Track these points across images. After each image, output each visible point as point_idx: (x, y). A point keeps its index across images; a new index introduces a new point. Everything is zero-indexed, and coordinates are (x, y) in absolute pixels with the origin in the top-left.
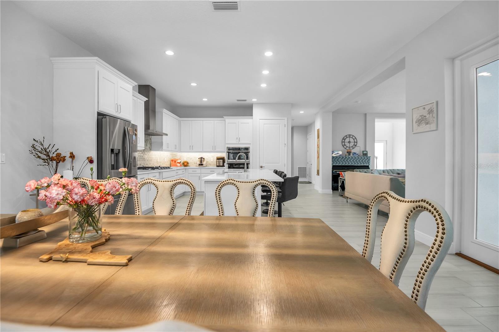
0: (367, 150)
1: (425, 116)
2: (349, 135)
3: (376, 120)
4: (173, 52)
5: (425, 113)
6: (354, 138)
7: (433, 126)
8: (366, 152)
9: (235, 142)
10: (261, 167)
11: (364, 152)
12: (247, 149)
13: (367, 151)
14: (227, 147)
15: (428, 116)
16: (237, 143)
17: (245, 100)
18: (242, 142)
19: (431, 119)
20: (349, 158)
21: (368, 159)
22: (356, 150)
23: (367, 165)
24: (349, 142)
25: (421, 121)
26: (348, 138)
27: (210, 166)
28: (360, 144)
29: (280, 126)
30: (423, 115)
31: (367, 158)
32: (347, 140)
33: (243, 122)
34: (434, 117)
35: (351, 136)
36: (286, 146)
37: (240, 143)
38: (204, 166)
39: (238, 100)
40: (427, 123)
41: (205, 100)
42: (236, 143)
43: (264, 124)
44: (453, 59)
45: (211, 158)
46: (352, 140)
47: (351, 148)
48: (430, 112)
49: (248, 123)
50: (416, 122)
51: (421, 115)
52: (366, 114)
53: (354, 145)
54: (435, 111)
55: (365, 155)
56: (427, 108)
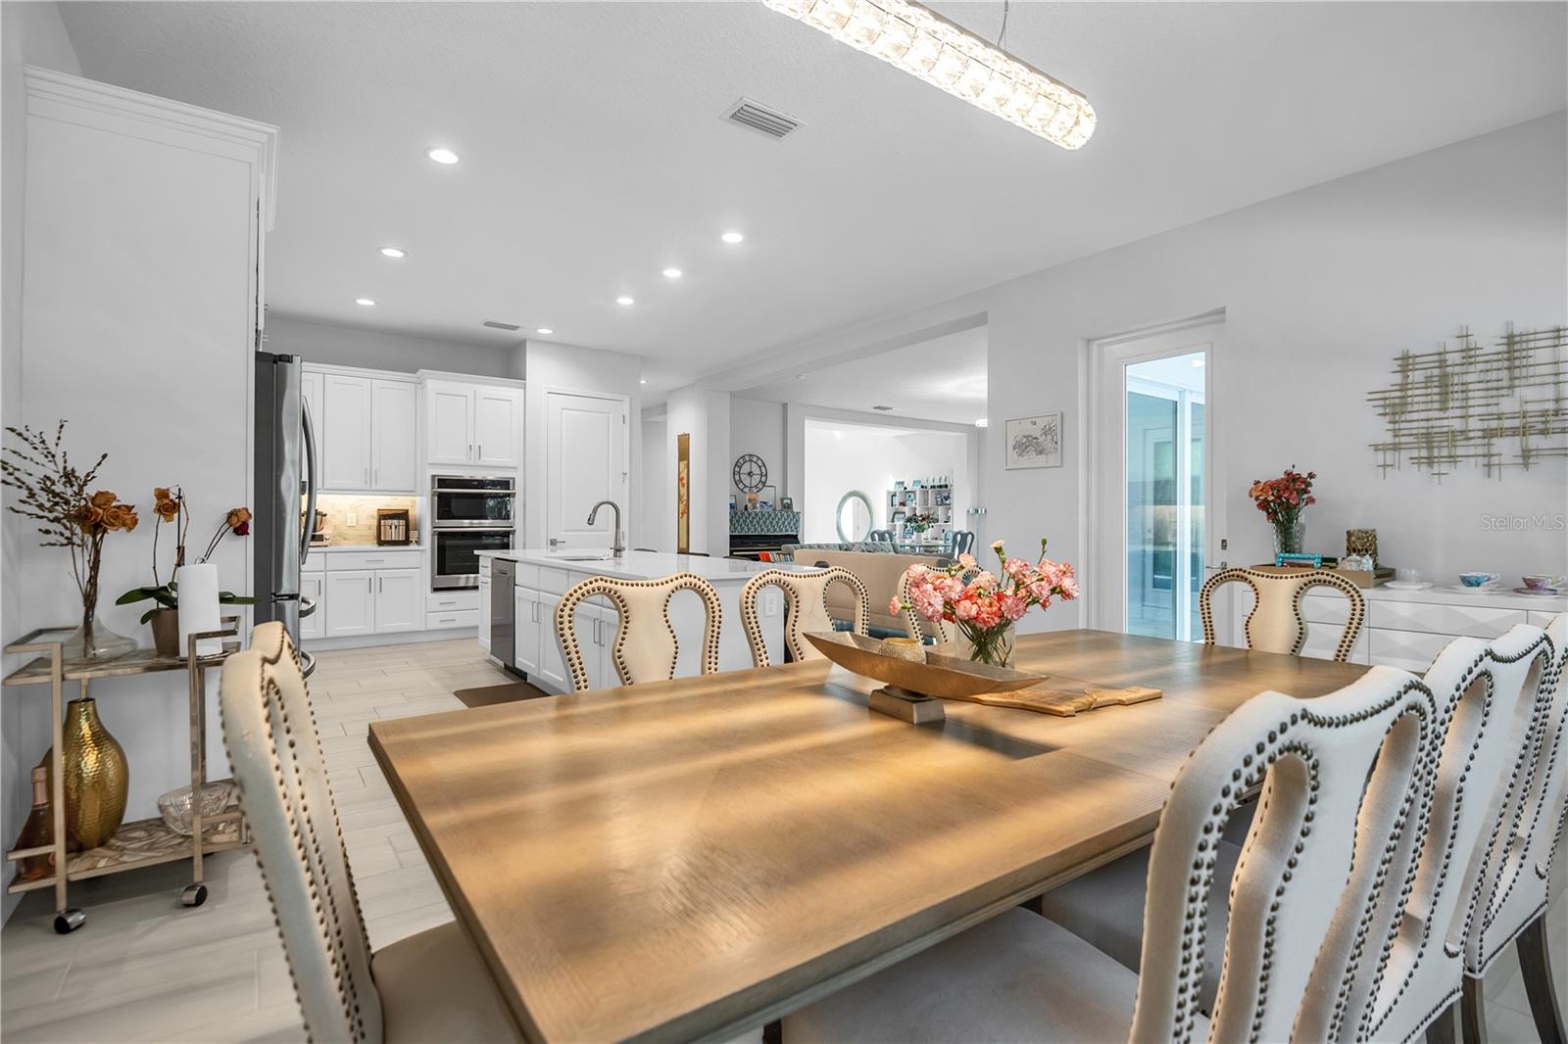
0: (789, 496)
1: (1036, 438)
2: (750, 455)
3: (807, 423)
4: (457, 153)
5: (1036, 432)
6: (760, 462)
7: (1052, 460)
8: (789, 502)
9: (462, 459)
10: (553, 542)
11: (785, 501)
12: (505, 484)
13: (791, 499)
14: (433, 477)
15: (1041, 439)
16: (471, 463)
17: (515, 328)
18: (486, 460)
19: (1050, 445)
20: (756, 515)
21: (796, 518)
22: (766, 495)
23: (795, 533)
24: (750, 474)
25: (1027, 447)
26: (748, 464)
27: (343, 541)
28: (774, 478)
29: (608, 418)
30: (1031, 436)
31: (794, 516)
32: (746, 468)
33: (492, 394)
34: (1056, 443)
35: (755, 459)
36: (627, 481)
37: (480, 463)
38: (324, 543)
39: (487, 324)
40: (1041, 452)
41: (365, 302)
42: (465, 463)
43: (563, 409)
44: (1089, 341)
45: (349, 515)
46: (756, 469)
47: (755, 490)
48: (1047, 431)
49: (510, 401)
50: (1014, 448)
51: (1027, 434)
52: (785, 406)
53: (760, 481)
54: (1059, 430)
55: (788, 508)
56: (1041, 423)
